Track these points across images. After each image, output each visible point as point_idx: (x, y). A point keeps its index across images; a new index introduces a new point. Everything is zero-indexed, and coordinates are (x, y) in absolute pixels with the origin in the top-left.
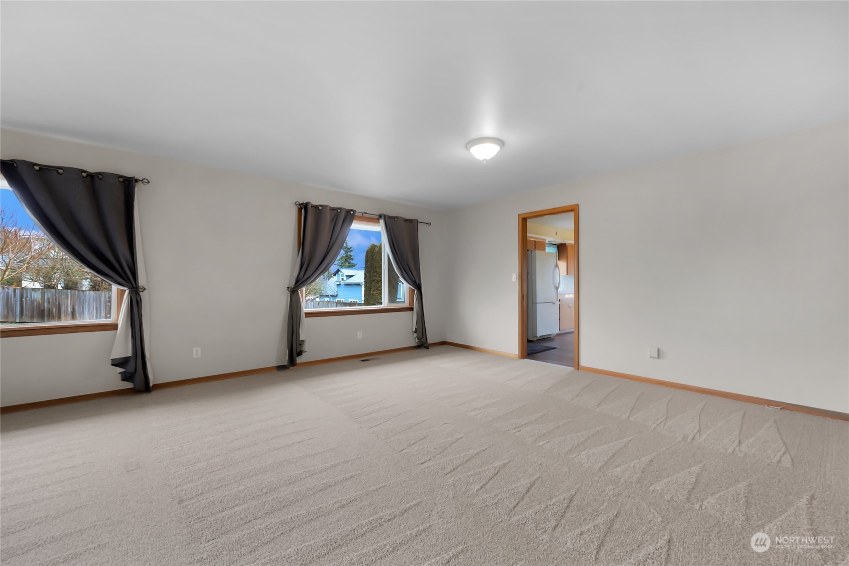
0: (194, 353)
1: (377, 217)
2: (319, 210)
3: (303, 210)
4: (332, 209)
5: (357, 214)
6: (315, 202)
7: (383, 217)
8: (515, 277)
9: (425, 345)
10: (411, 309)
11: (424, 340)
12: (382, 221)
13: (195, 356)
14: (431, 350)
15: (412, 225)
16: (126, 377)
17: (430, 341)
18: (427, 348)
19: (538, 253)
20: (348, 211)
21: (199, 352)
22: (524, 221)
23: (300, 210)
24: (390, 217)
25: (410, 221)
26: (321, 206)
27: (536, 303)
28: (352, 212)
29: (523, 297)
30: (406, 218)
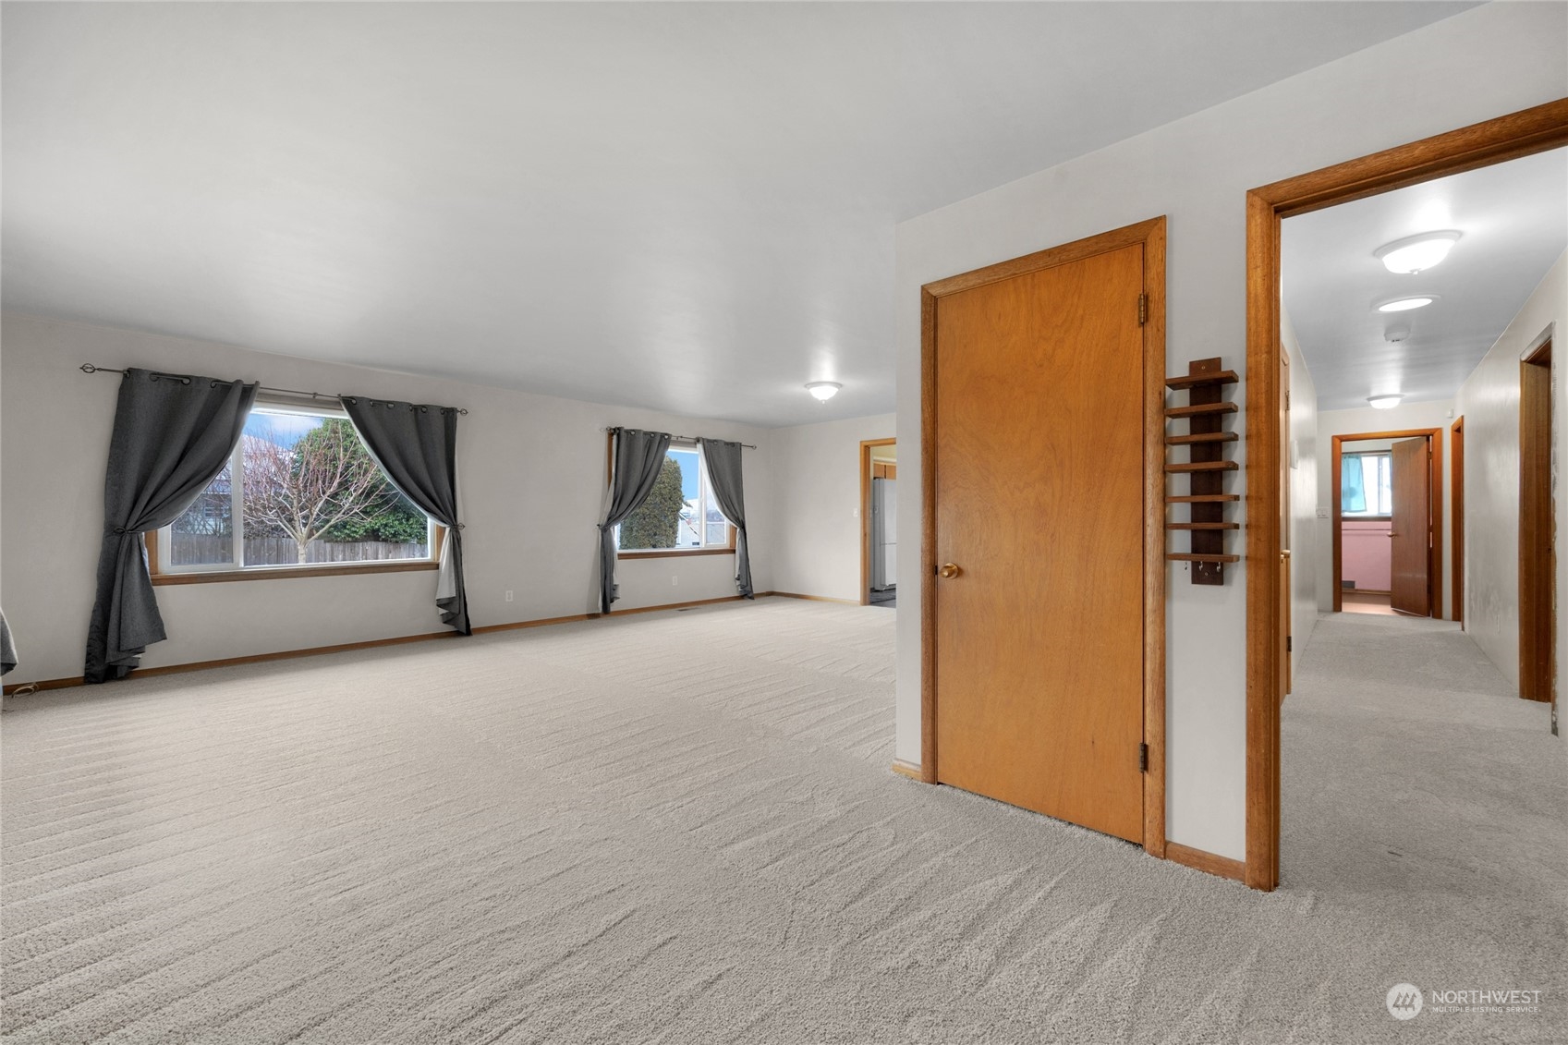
0: (507, 596)
1: (693, 441)
2: (632, 435)
3: (615, 437)
4: (646, 433)
5: (672, 438)
6: (627, 427)
7: (701, 441)
8: (856, 512)
9: (750, 595)
10: (734, 551)
11: (748, 588)
12: (700, 446)
13: (507, 600)
14: (756, 601)
15: (734, 448)
16: (448, 620)
17: (756, 591)
18: (752, 598)
19: (887, 483)
20: (663, 435)
21: (512, 595)
22: (866, 449)
23: (611, 435)
24: (709, 441)
25: (733, 444)
26: (633, 430)
27: (884, 544)
28: (666, 437)
29: (865, 535)
30: (727, 441)
